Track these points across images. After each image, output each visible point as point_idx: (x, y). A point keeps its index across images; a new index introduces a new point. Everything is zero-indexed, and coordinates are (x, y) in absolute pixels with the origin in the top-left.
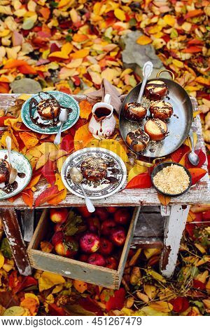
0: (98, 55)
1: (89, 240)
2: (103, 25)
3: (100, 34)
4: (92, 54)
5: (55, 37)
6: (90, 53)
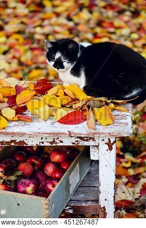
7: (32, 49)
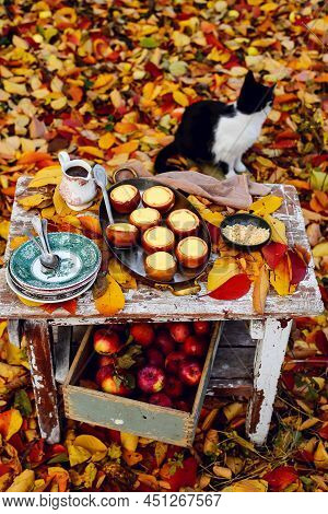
0: (151, 149)
1: (150, 375)
2: (157, 112)
3: (154, 123)
4: (142, 148)
5: (89, 126)
6: (140, 147)
7: (93, 36)
